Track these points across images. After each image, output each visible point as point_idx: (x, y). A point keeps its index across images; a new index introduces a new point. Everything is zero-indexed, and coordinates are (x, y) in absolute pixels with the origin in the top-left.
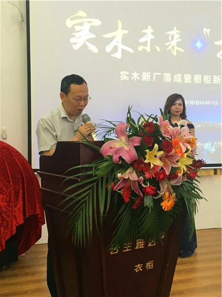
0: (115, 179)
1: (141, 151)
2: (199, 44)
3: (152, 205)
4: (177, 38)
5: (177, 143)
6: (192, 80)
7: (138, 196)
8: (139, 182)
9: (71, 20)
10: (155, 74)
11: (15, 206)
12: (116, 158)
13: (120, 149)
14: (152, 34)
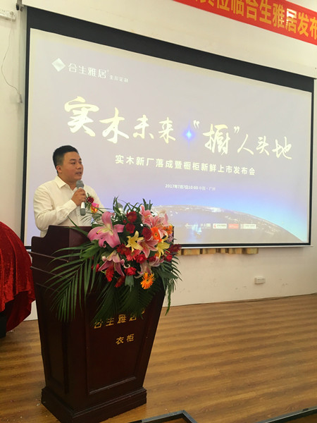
0: (100, 260)
1: (123, 237)
2: (189, 135)
3: (132, 284)
4: (169, 128)
5: (156, 231)
6: (182, 166)
7: (120, 276)
8: (121, 263)
9: (70, 104)
10: (148, 159)
11: (5, 283)
12: (101, 242)
13: (106, 235)
14: (147, 122)
